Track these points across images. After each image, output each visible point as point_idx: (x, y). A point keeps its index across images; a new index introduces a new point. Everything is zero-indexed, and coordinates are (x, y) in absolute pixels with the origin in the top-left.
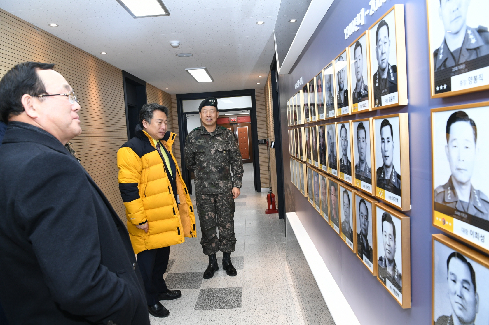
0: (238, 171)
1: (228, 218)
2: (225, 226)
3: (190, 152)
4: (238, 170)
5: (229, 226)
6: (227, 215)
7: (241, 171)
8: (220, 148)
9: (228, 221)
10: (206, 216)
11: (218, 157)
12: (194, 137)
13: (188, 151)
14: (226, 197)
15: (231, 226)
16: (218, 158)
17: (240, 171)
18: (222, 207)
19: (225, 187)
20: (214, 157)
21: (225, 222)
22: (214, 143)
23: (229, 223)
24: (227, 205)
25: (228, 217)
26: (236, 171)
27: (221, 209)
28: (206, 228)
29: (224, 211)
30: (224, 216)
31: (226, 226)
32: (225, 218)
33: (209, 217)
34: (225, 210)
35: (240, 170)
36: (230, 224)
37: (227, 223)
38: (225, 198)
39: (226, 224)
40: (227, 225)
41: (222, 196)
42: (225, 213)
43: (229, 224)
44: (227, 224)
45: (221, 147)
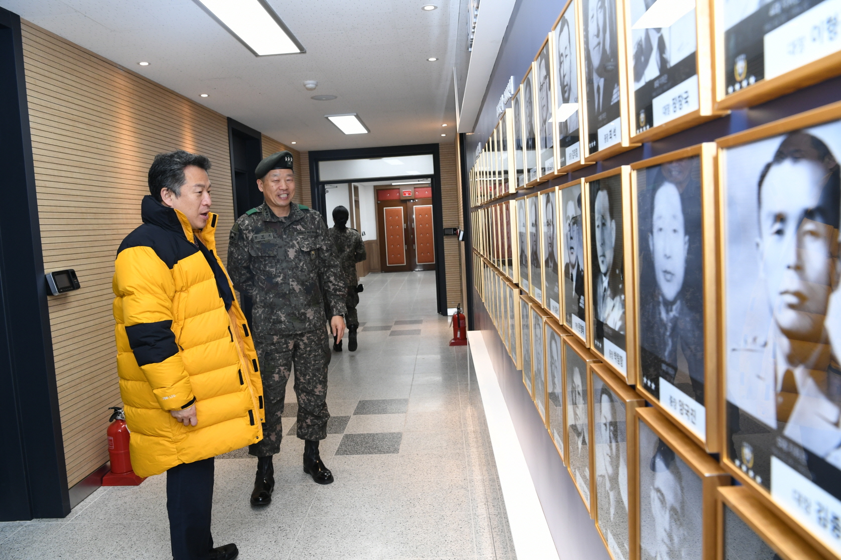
0: (338, 285)
1: (319, 376)
2: (313, 390)
3: (243, 257)
4: (338, 282)
5: (321, 389)
6: (318, 370)
7: (344, 284)
8: (305, 245)
9: (319, 380)
10: (275, 375)
11: (302, 263)
12: (250, 228)
13: (238, 255)
14: (318, 337)
15: (323, 390)
16: (303, 265)
17: (341, 285)
18: (309, 355)
19: (317, 318)
20: (296, 264)
21: (313, 383)
22: (292, 238)
23: (320, 384)
24: (318, 352)
25: (319, 374)
26: (334, 285)
27: (308, 358)
28: (273, 400)
29: (313, 362)
30: (313, 370)
31: (315, 390)
32: (315, 375)
33: (280, 377)
34: (315, 361)
35: (341, 283)
36: (323, 386)
37: (316, 383)
38: (315, 338)
39: (315, 387)
40: (317, 388)
41: (310, 336)
42: (314, 365)
43: (321, 386)
44: (317, 386)
45: (307, 245)
